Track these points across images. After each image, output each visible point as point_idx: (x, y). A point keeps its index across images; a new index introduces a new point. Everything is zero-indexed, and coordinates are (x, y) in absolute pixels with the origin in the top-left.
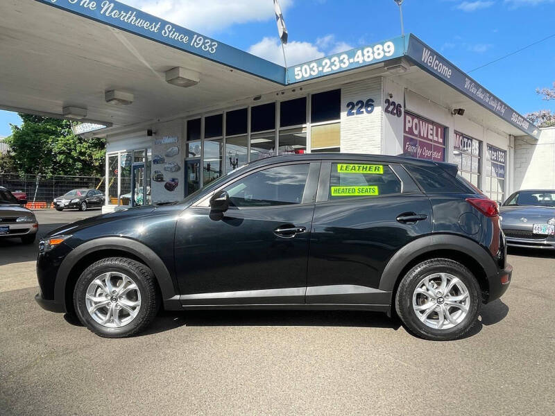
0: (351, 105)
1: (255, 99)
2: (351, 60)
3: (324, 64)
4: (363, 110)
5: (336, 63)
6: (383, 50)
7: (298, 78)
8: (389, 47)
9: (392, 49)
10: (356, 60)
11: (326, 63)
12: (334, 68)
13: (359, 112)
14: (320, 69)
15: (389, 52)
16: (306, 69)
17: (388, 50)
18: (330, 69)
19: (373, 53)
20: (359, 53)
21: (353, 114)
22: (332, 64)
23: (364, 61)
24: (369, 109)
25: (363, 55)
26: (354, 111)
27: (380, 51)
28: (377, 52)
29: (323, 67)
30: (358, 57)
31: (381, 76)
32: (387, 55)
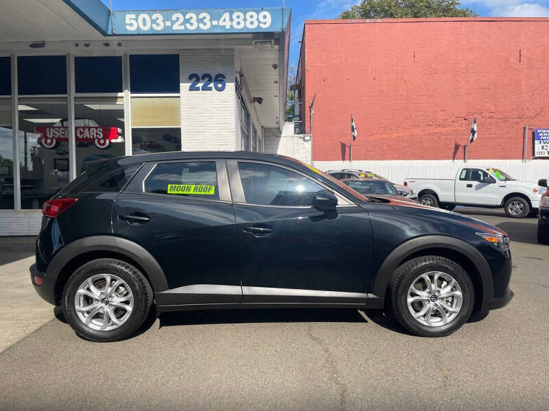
0: (195, 78)
1: (32, 46)
2: (215, 23)
3: (174, 18)
4: (212, 85)
5: (194, 21)
6: (258, 19)
7: (132, 29)
8: (265, 17)
9: (269, 20)
10: (221, 23)
11: (178, 19)
12: (188, 26)
13: (205, 88)
14: (168, 23)
15: (265, 23)
16: (144, 19)
17: (263, 20)
18: (182, 28)
19: (245, 20)
20: (227, 15)
21: (198, 89)
22: (187, 21)
23: (231, 26)
24: (220, 85)
25: (231, 20)
26: (200, 85)
27: (254, 20)
28: (249, 20)
29: (173, 23)
30: (224, 20)
31: (233, 49)
32: (262, 26)
